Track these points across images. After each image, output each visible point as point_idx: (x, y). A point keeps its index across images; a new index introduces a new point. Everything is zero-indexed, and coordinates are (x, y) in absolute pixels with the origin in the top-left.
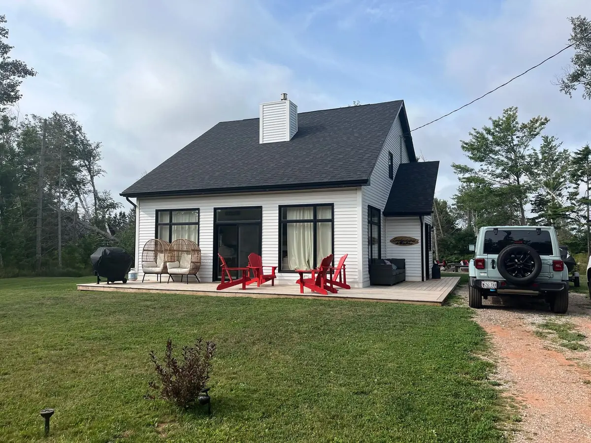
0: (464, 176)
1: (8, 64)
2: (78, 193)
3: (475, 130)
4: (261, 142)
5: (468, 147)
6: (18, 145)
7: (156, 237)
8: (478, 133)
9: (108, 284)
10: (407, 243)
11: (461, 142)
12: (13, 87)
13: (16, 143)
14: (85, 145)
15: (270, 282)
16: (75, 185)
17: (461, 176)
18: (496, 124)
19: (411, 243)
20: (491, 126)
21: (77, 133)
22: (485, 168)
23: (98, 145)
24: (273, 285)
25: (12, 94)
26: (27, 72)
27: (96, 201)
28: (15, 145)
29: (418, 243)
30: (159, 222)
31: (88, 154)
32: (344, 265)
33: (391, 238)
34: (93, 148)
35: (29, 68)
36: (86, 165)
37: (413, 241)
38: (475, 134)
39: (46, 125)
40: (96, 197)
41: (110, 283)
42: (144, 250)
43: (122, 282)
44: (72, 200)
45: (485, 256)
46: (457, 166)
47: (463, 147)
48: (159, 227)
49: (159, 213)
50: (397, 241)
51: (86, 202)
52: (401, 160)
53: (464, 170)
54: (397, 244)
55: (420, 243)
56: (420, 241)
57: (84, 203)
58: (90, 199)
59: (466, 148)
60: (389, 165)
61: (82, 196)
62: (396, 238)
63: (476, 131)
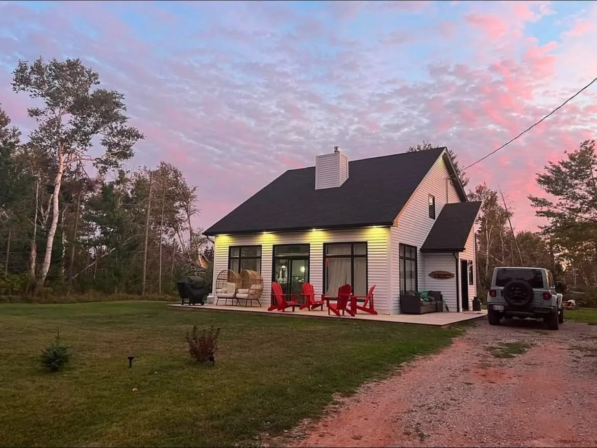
0: (543, 210)
1: (125, 131)
2: (177, 230)
3: (551, 163)
4: (316, 189)
5: (545, 181)
6: (132, 192)
7: (229, 268)
8: (554, 166)
9: (190, 305)
10: (444, 277)
11: (538, 176)
12: (128, 147)
13: (130, 190)
14: (184, 187)
15: (320, 308)
16: (174, 223)
17: (539, 209)
18: (572, 158)
19: (447, 276)
20: (567, 159)
21: (179, 178)
22: (563, 202)
23: (195, 188)
24: (322, 310)
25: (128, 152)
26: (139, 136)
27: (191, 237)
28: (129, 192)
29: (453, 276)
30: (232, 256)
31: (186, 196)
32: (372, 295)
33: (429, 273)
34: (190, 191)
35: (140, 133)
36: (185, 206)
37: (450, 275)
38: (551, 167)
39: (153, 174)
40: (192, 234)
41: (191, 304)
42: (218, 279)
43: (200, 304)
44: (172, 236)
45: (497, 288)
46: (534, 198)
47: (539, 181)
48: (231, 260)
49: (232, 249)
50: (435, 275)
51: (182, 238)
52: (447, 200)
53: (543, 203)
54: (435, 277)
55: (455, 278)
56: (455, 275)
57: (181, 238)
58: (186, 236)
59: (542, 181)
60: (430, 206)
61: (180, 233)
62: (433, 272)
63: (553, 164)
